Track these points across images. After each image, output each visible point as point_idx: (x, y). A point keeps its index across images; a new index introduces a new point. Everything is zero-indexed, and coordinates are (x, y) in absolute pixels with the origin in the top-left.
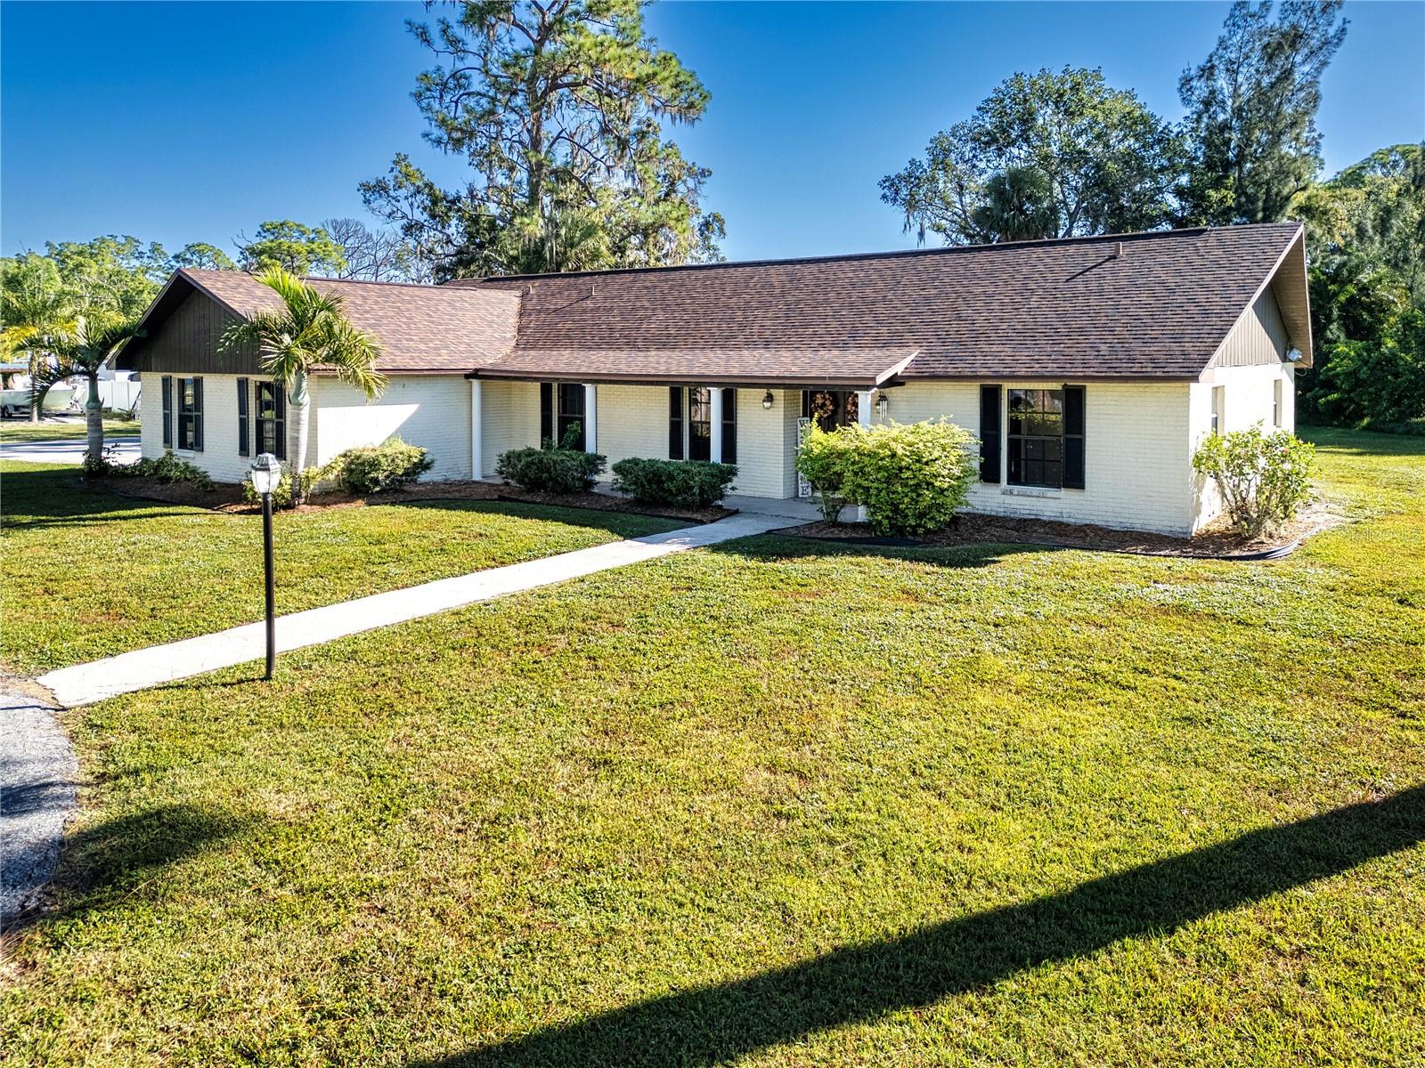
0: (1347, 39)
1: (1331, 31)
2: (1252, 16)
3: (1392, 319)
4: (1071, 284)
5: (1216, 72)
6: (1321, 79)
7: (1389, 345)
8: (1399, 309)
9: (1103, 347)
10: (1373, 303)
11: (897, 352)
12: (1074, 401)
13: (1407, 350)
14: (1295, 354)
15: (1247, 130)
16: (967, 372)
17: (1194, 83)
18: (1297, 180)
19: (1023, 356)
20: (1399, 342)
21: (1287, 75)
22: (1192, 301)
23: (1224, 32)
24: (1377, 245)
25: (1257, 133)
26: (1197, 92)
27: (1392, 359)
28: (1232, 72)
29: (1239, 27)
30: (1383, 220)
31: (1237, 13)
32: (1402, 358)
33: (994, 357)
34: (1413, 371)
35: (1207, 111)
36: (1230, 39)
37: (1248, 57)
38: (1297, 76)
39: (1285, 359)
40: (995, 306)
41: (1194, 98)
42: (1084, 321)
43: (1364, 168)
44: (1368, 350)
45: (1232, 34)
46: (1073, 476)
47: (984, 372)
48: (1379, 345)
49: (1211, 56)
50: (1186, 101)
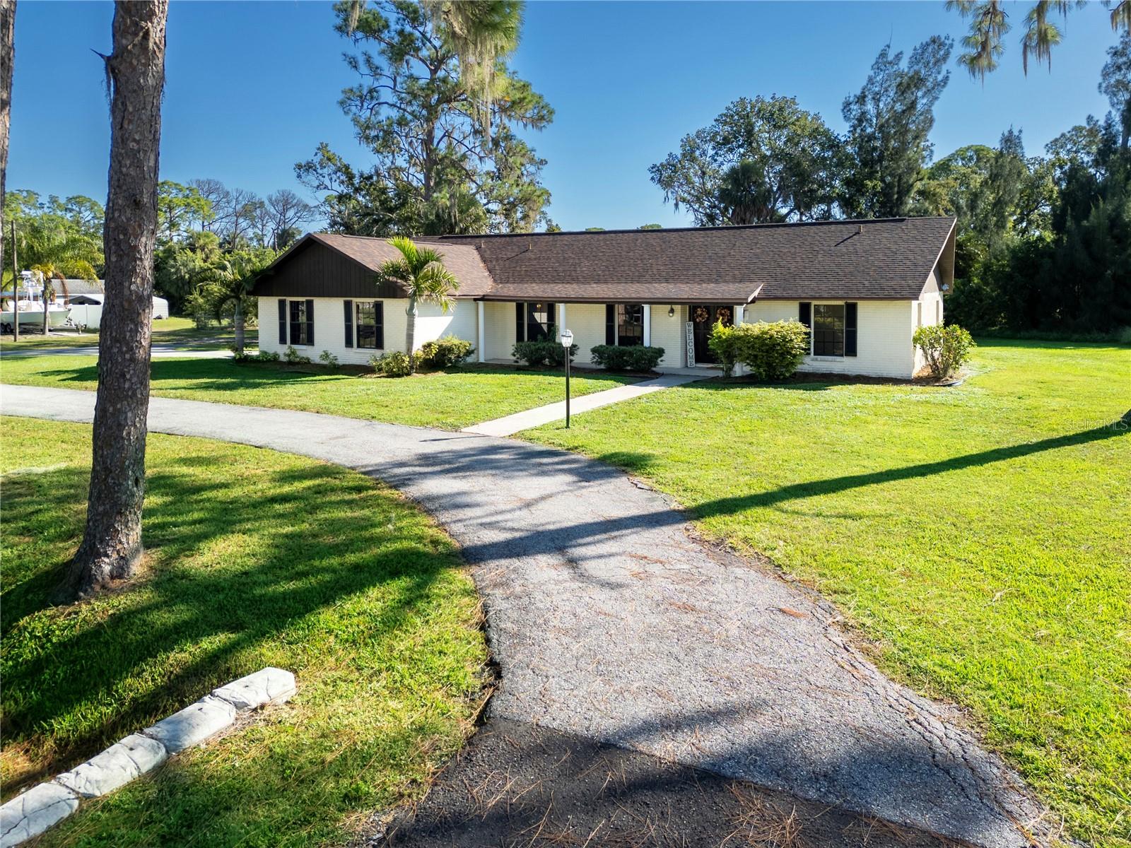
0: (950, 82)
1: (940, 78)
2: (890, 63)
3: (976, 266)
4: (838, 248)
5: (866, 99)
6: (933, 108)
7: (976, 281)
8: (981, 258)
9: (866, 282)
10: (965, 254)
11: (752, 285)
12: (851, 310)
13: (987, 284)
14: (946, 287)
15: (886, 139)
16: (795, 295)
17: (852, 107)
18: (918, 174)
19: (823, 287)
20: (982, 279)
21: (913, 105)
22: (907, 258)
23: (872, 73)
24: (969, 217)
25: (893, 142)
26: (854, 113)
27: (978, 290)
28: (877, 100)
29: (881, 70)
30: (972, 201)
31: (880, 60)
32: (984, 290)
33: (806, 287)
34: (991, 298)
35: (860, 125)
36: (875, 77)
37: (887, 91)
38: (919, 107)
39: (940, 289)
40: (798, 259)
41: (852, 116)
42: (851, 269)
43: (950, 160)
44: (964, 285)
45: (877, 74)
46: (851, 350)
47: (804, 295)
48: (970, 281)
49: (864, 89)
50: (846, 118)
